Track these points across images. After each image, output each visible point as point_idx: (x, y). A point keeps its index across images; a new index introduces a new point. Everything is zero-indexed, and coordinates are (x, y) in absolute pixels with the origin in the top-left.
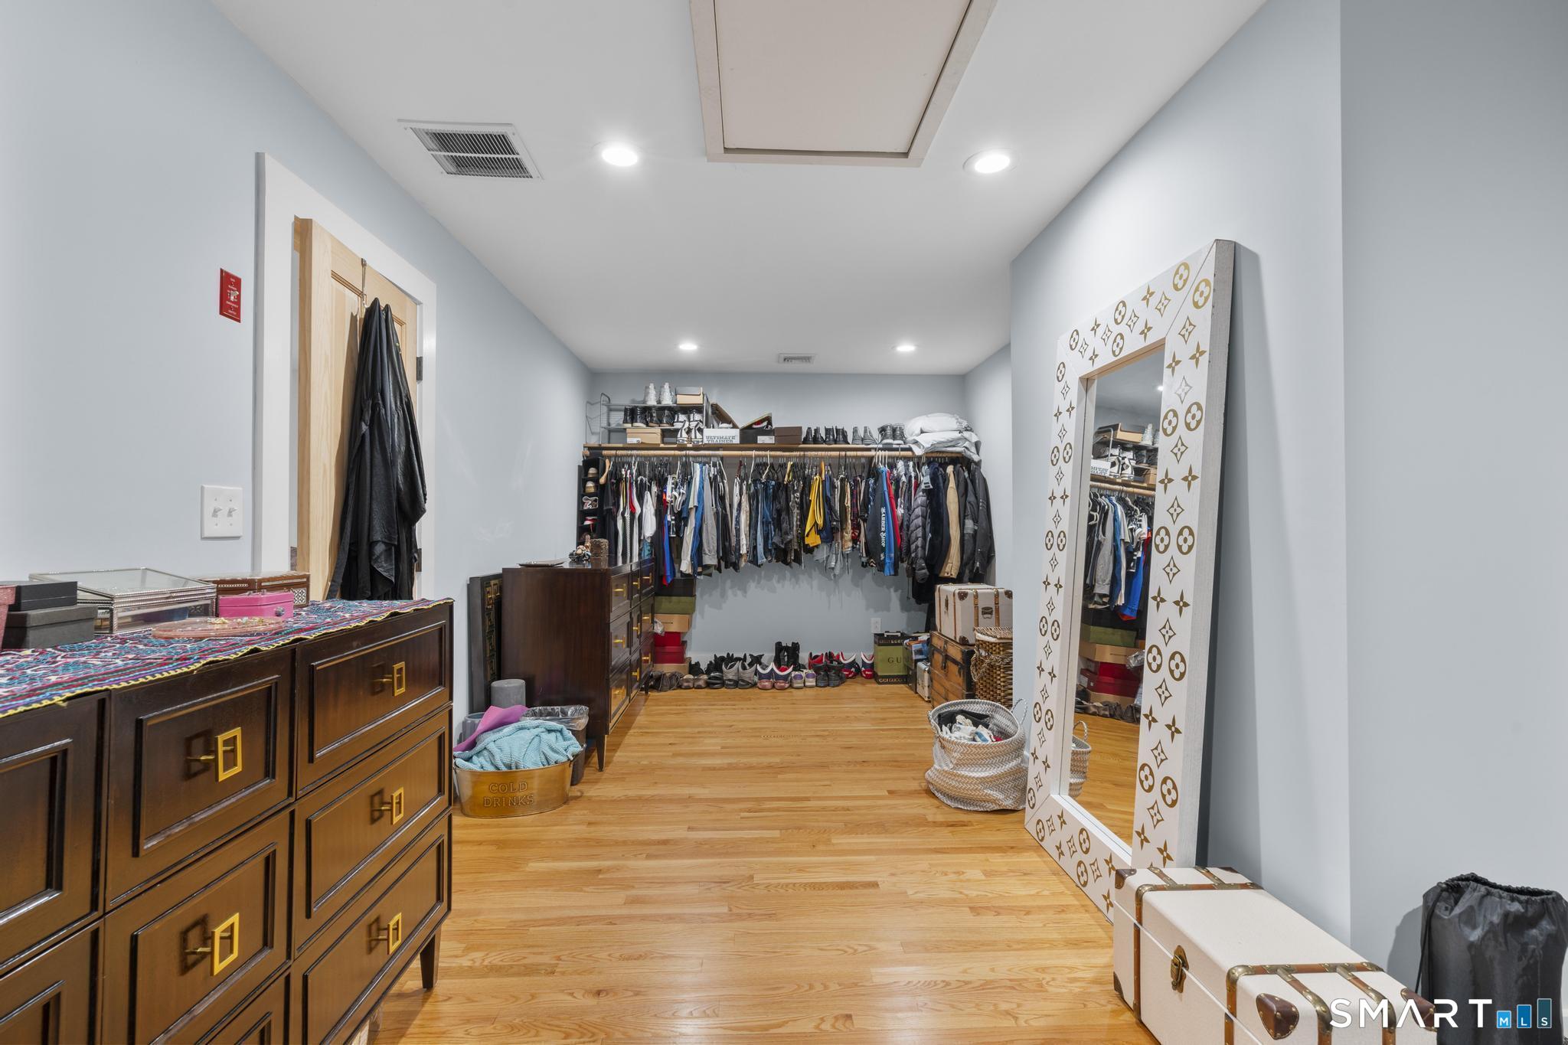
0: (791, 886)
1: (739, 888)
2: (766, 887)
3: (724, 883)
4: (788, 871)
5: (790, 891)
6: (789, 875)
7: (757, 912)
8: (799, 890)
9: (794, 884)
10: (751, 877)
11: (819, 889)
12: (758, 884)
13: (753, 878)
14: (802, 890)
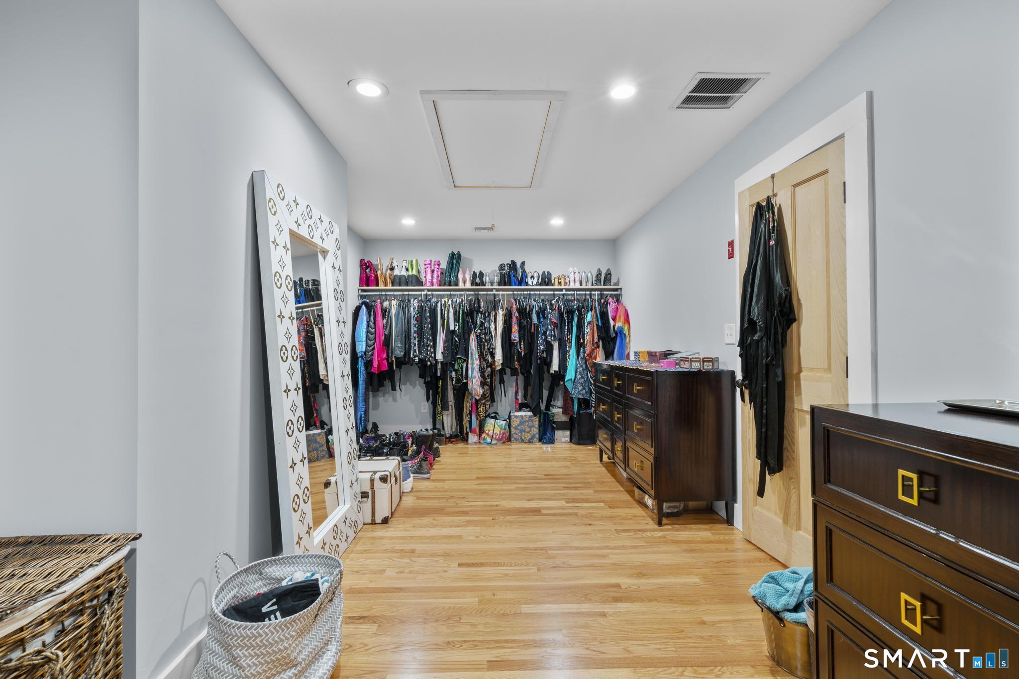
0: (513, 565)
1: (545, 564)
2: (528, 564)
3: (555, 567)
4: (515, 574)
5: (513, 562)
6: (513, 572)
7: (533, 551)
8: (508, 562)
9: (511, 566)
10: (539, 570)
11: (496, 563)
12: (534, 566)
13: (538, 570)
14: (506, 563)
